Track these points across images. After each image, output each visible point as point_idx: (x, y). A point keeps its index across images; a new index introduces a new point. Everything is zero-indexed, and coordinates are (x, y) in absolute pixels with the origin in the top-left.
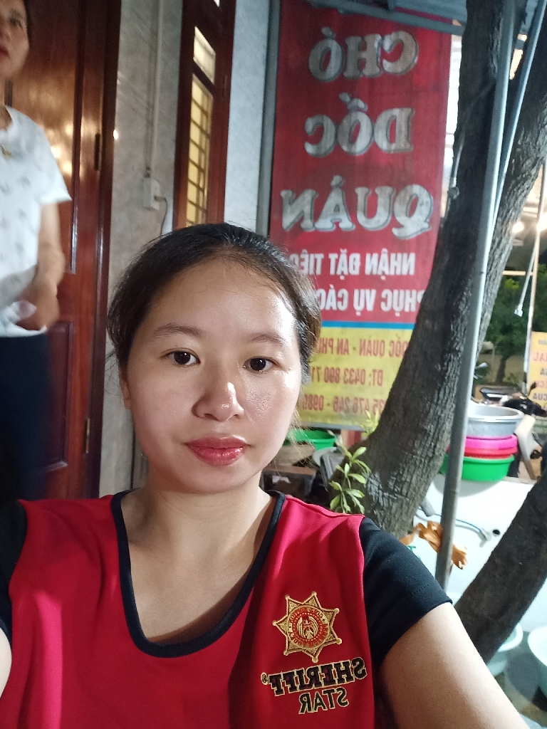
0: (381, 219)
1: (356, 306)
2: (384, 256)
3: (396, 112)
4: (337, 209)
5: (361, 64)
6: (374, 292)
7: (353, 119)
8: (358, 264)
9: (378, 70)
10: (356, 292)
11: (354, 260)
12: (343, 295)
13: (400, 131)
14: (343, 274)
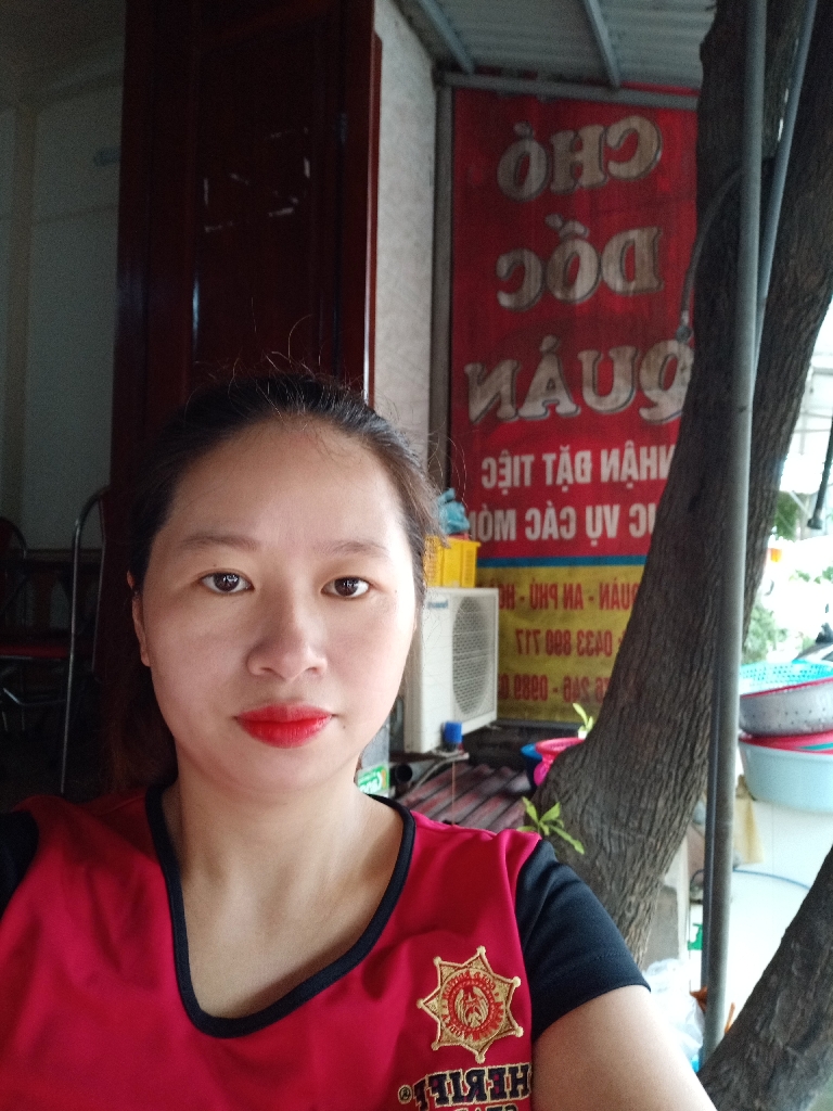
0: (620, 395)
1: (590, 533)
2: (630, 453)
3: (634, 235)
4: (551, 386)
5: (576, 171)
6: (617, 508)
7: (569, 251)
8: (588, 466)
9: (601, 177)
10: (589, 511)
11: (583, 461)
12: (568, 516)
13: (643, 263)
14: (565, 482)
